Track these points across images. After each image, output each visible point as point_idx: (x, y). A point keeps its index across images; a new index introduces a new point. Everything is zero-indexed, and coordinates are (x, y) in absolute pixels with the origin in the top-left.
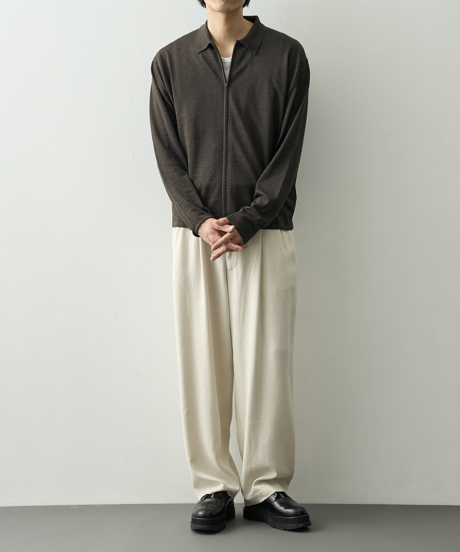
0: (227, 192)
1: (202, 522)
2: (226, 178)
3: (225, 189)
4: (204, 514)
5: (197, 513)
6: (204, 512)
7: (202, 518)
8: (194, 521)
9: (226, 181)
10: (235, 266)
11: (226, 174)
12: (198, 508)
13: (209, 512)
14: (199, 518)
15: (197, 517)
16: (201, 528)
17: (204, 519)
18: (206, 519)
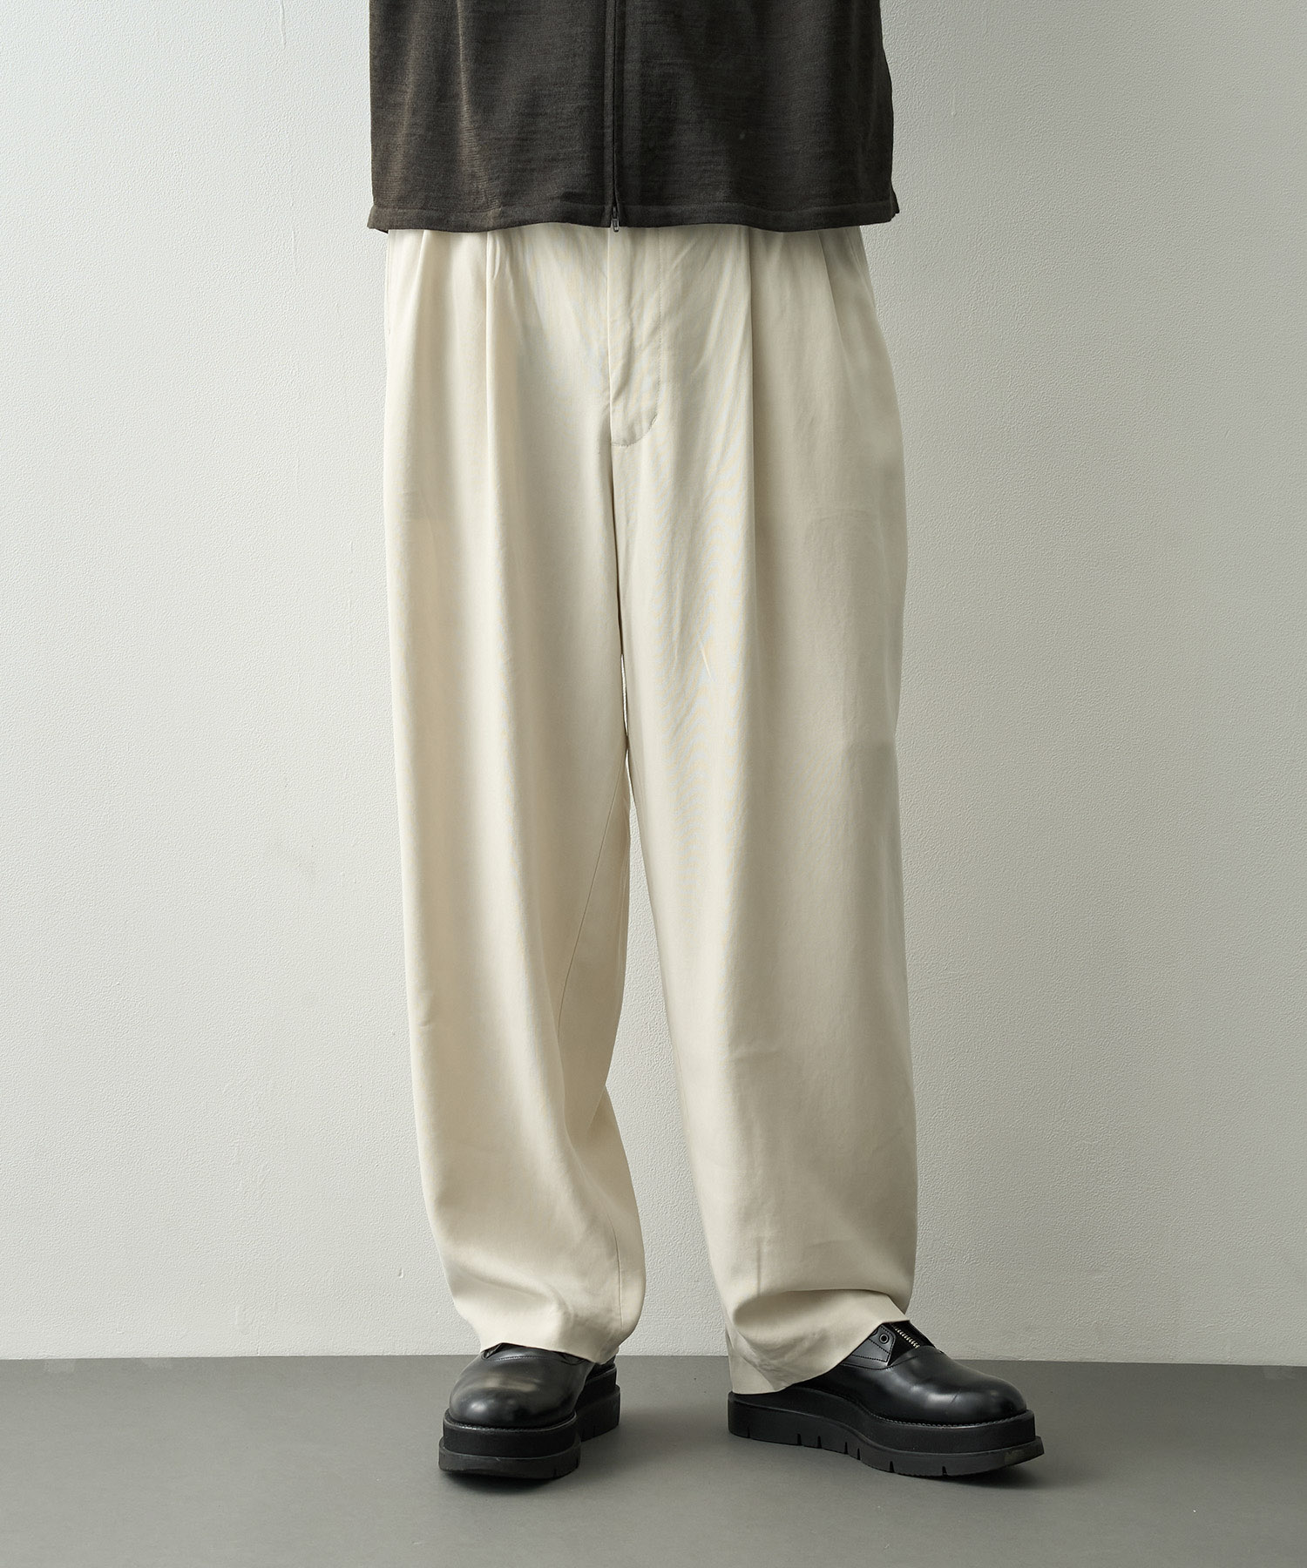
1: (484, 1445)
2: (623, 16)
3: (620, 60)
4: (490, 1410)
5: (464, 1405)
6: (492, 1401)
7: (484, 1426)
8: (453, 1439)
9: (624, 27)
10: (645, 424)
12: (470, 1387)
13: (511, 1402)
14: (473, 1425)
15: (464, 1424)
16: (477, 1468)
17: (493, 1429)
18: (498, 1430)
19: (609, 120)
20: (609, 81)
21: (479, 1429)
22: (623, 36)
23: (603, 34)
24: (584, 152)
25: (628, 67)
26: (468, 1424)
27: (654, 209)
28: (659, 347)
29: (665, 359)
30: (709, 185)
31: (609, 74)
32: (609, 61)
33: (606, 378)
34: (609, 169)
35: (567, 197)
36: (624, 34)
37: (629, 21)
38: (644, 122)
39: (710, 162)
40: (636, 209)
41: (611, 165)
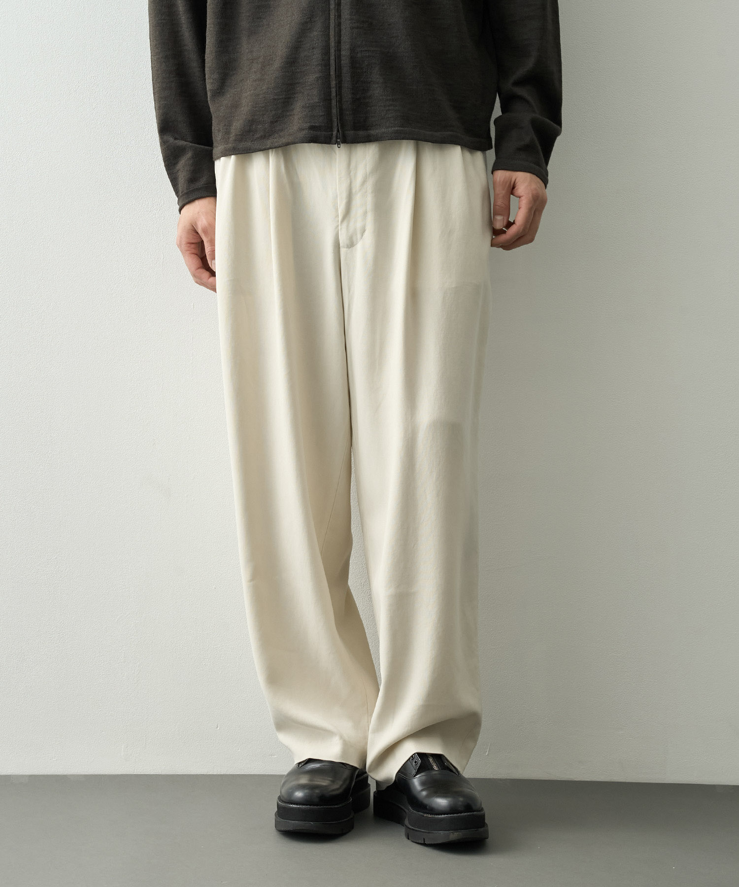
0: (343, 58)
1: (303, 815)
2: (339, 24)
3: (338, 49)
4: (306, 795)
5: (291, 793)
6: (306, 791)
7: (304, 805)
8: (284, 811)
9: (340, 30)
10: (359, 236)
11: (339, 16)
12: (292, 783)
13: (317, 791)
14: (297, 804)
15: (292, 804)
16: (300, 828)
17: (308, 806)
18: (311, 807)
19: (333, 83)
20: (332, 62)
21: (301, 806)
22: (340, 36)
23: (328, 36)
24: (320, 103)
25: (343, 53)
26: (294, 804)
27: (361, 133)
28: (366, 192)
29: (370, 199)
30: (391, 118)
31: (332, 58)
32: (332, 51)
33: (337, 210)
34: (334, 111)
35: (312, 128)
36: (341, 35)
37: (343, 27)
38: (353, 84)
39: (391, 105)
40: (350, 133)
41: (336, 109)
